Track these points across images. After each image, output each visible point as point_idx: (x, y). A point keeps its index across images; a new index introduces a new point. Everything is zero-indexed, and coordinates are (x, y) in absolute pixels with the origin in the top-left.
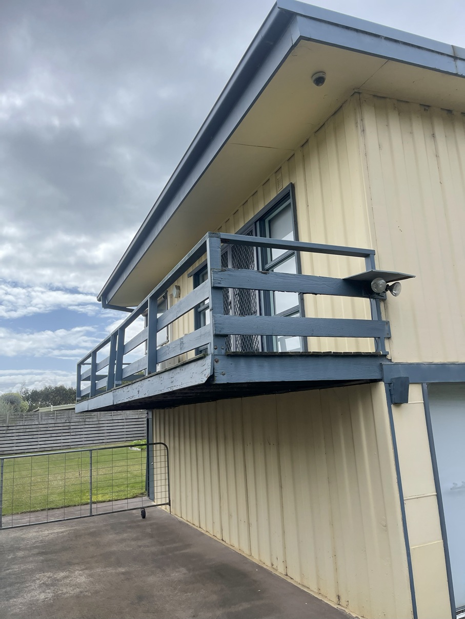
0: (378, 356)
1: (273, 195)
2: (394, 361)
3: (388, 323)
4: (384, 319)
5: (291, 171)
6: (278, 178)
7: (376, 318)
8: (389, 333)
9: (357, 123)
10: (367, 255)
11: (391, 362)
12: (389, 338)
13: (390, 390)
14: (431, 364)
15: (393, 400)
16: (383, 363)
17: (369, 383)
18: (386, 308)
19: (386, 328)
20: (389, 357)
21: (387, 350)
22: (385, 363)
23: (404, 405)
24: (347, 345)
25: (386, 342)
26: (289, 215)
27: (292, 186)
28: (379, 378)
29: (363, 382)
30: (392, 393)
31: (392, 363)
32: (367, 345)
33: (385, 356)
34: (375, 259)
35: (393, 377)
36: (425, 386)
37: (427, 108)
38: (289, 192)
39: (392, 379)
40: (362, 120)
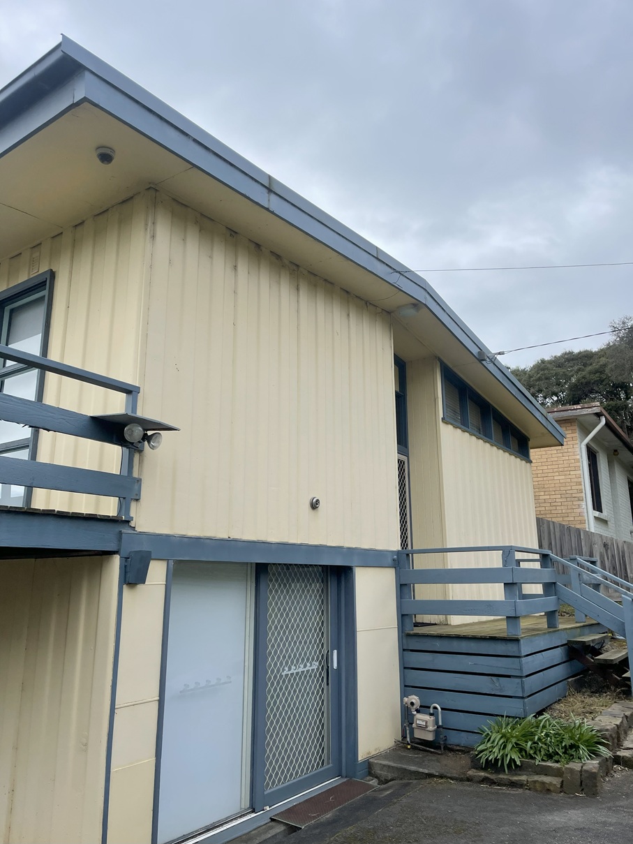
0: (119, 522)
1: (23, 277)
2: (138, 529)
3: (139, 481)
4: (135, 475)
5: (55, 254)
6: (34, 256)
7: (125, 473)
8: (139, 494)
9: (146, 225)
10: (129, 390)
11: (135, 530)
12: (137, 500)
13: (126, 566)
14: (183, 537)
15: (127, 580)
16: (123, 531)
17: (101, 555)
18: (141, 462)
19: (136, 487)
20: (132, 524)
21: (132, 514)
22: (125, 530)
23: (140, 587)
24: (84, 503)
25: (133, 505)
26: (40, 311)
27: (52, 275)
28: (115, 549)
29: (93, 553)
30: (128, 569)
31: (135, 532)
32: (108, 506)
33: (128, 522)
34: (139, 398)
35: (133, 550)
36: (171, 563)
37: (233, 233)
38: (46, 281)
39: (130, 552)
40: (154, 223)
